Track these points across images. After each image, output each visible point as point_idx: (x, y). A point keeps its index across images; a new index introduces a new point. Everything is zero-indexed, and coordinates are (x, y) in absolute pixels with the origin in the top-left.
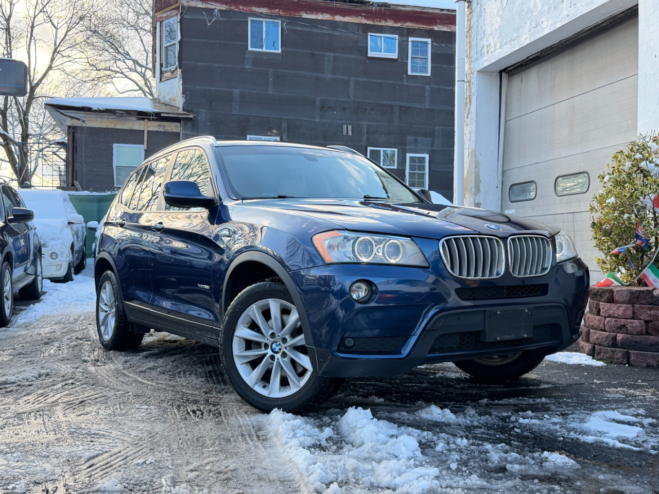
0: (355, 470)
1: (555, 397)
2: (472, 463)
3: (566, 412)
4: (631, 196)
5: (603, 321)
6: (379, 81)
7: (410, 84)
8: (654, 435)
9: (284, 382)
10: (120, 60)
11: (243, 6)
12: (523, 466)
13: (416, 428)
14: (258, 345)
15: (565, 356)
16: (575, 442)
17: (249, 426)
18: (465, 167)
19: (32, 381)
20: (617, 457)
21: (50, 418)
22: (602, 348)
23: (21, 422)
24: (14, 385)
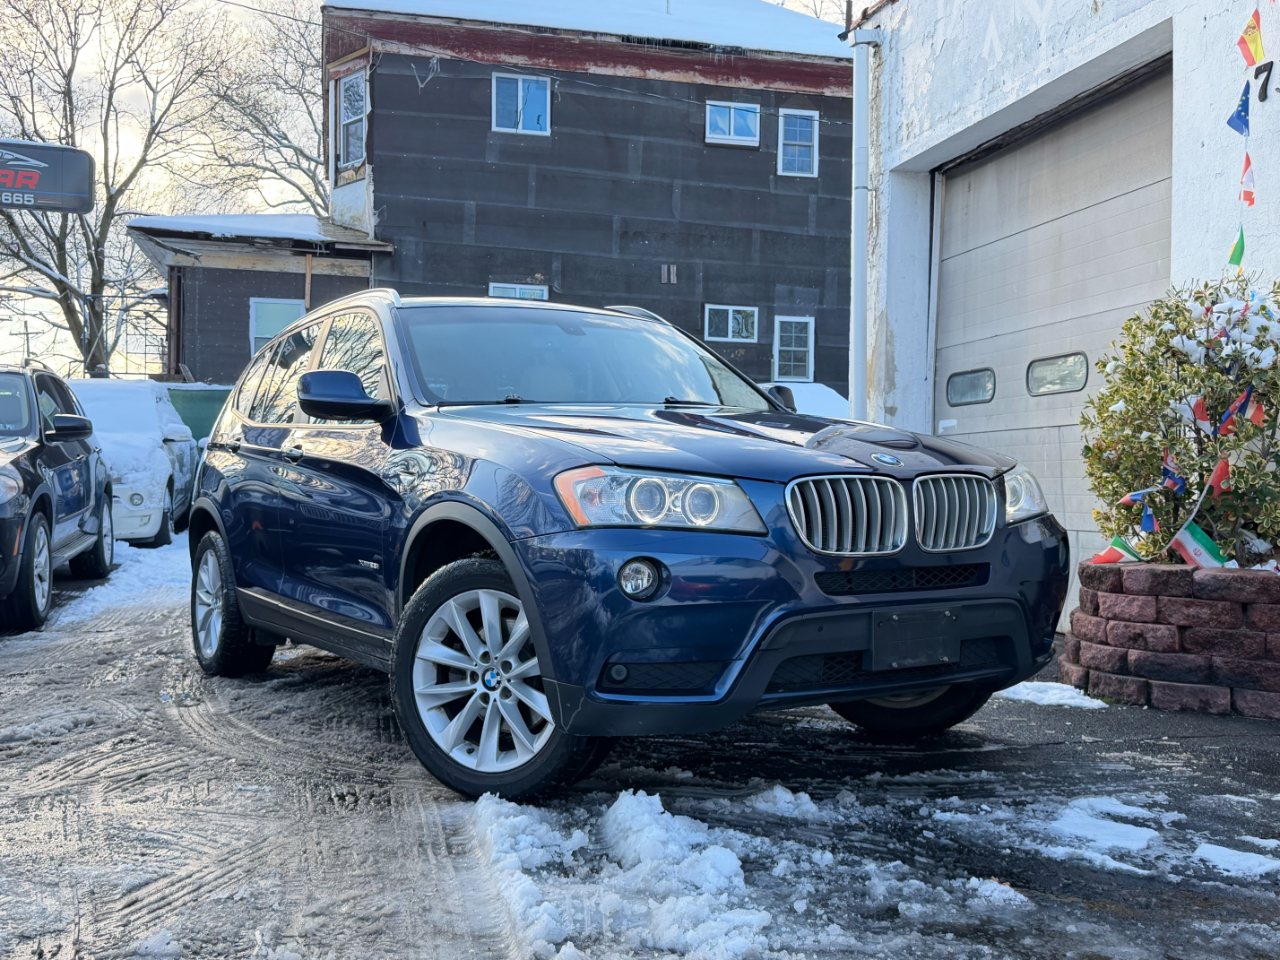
0: (617, 915)
1: (1007, 770)
2: (835, 901)
3: (1023, 798)
4: (1154, 399)
5: (1103, 627)
6: (725, 186)
7: (780, 192)
8: (1178, 845)
9: (506, 744)
10: (270, 147)
11: (483, 52)
12: (929, 906)
13: (742, 831)
14: (461, 674)
15: (1033, 689)
16: (1033, 858)
17: (436, 825)
18: (868, 343)
19: (61, 735)
20: (1106, 888)
21: (78, 807)
22: (1102, 674)
23: (23, 816)
24: (26, 743)
